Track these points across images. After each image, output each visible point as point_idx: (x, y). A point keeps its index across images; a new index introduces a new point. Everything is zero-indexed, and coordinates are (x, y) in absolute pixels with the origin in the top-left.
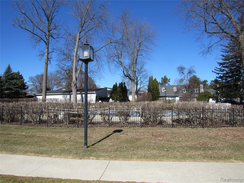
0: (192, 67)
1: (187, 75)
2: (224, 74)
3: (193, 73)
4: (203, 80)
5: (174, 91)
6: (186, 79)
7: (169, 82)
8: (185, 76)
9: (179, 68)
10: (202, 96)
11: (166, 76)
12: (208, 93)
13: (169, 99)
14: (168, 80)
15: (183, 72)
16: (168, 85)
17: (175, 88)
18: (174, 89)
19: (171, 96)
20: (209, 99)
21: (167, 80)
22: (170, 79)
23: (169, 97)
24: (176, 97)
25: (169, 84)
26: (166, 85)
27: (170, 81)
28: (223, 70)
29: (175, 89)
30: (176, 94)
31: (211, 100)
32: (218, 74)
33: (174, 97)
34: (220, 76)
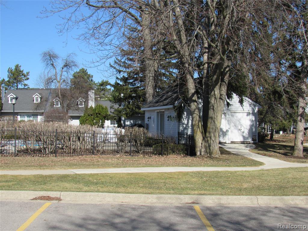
0: (71, 54)
1: (62, 72)
2: (129, 73)
3: (73, 67)
4: (100, 81)
5: (35, 102)
6: (58, 79)
7: (26, 80)
8: (56, 72)
9: (45, 54)
10: (92, 115)
11: (20, 67)
12: (103, 108)
13: (23, 119)
14: (25, 76)
15: (52, 65)
16: (23, 87)
17: (37, 96)
18: (35, 99)
19: (28, 114)
20: (105, 122)
21: (23, 75)
22: (28, 73)
23: (22, 114)
24: (37, 115)
25: (25, 85)
26: (20, 86)
27: (28, 79)
28: (129, 66)
29: (37, 98)
30: (36, 109)
31: (107, 123)
32: (120, 72)
33: (33, 115)
34: (124, 76)
